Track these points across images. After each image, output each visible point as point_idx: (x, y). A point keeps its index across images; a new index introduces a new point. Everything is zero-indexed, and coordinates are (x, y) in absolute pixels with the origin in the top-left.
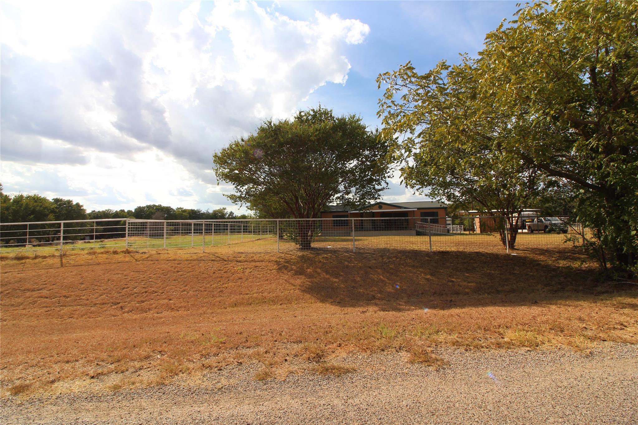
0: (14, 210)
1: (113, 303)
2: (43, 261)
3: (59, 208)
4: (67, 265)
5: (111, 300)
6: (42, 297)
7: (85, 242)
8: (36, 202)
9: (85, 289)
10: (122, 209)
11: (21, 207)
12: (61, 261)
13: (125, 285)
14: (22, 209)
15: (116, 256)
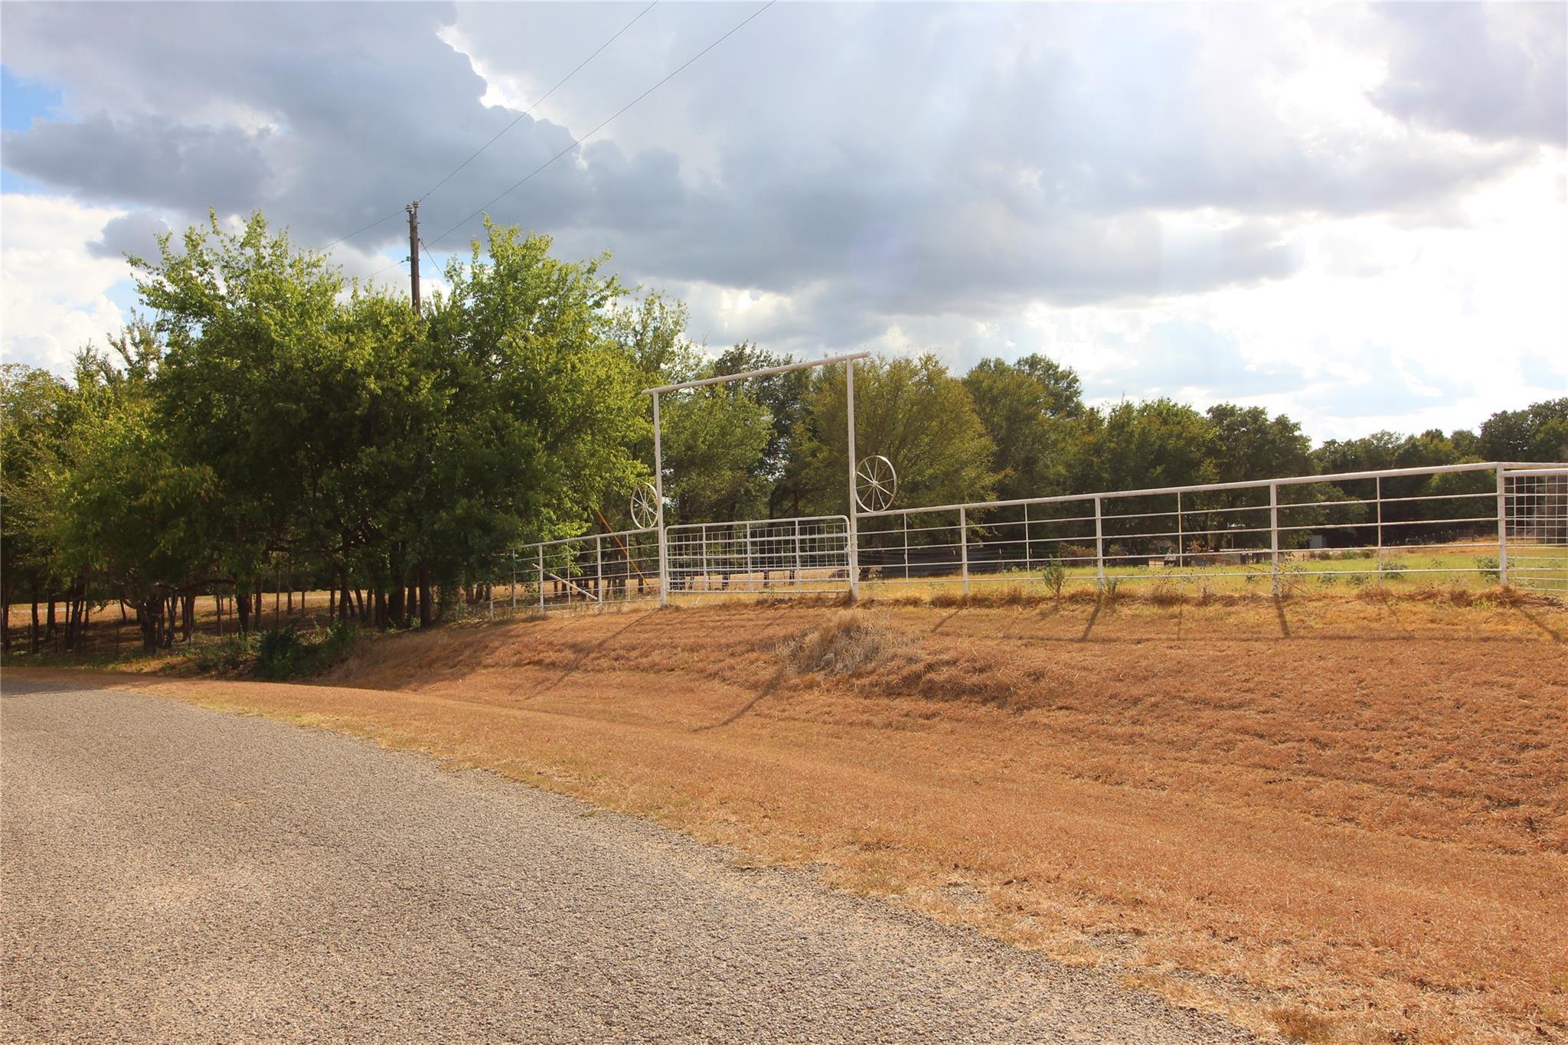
0: (1113, 451)
1: (1489, 798)
2: (1229, 614)
3: (1228, 438)
4: (1302, 632)
5: (1483, 786)
6: (1247, 733)
7: (1313, 556)
8: (1165, 422)
9: (1379, 728)
10: (1432, 427)
11: (1128, 442)
12: (1281, 616)
13: (1529, 732)
14: (1133, 446)
15: (1470, 614)
